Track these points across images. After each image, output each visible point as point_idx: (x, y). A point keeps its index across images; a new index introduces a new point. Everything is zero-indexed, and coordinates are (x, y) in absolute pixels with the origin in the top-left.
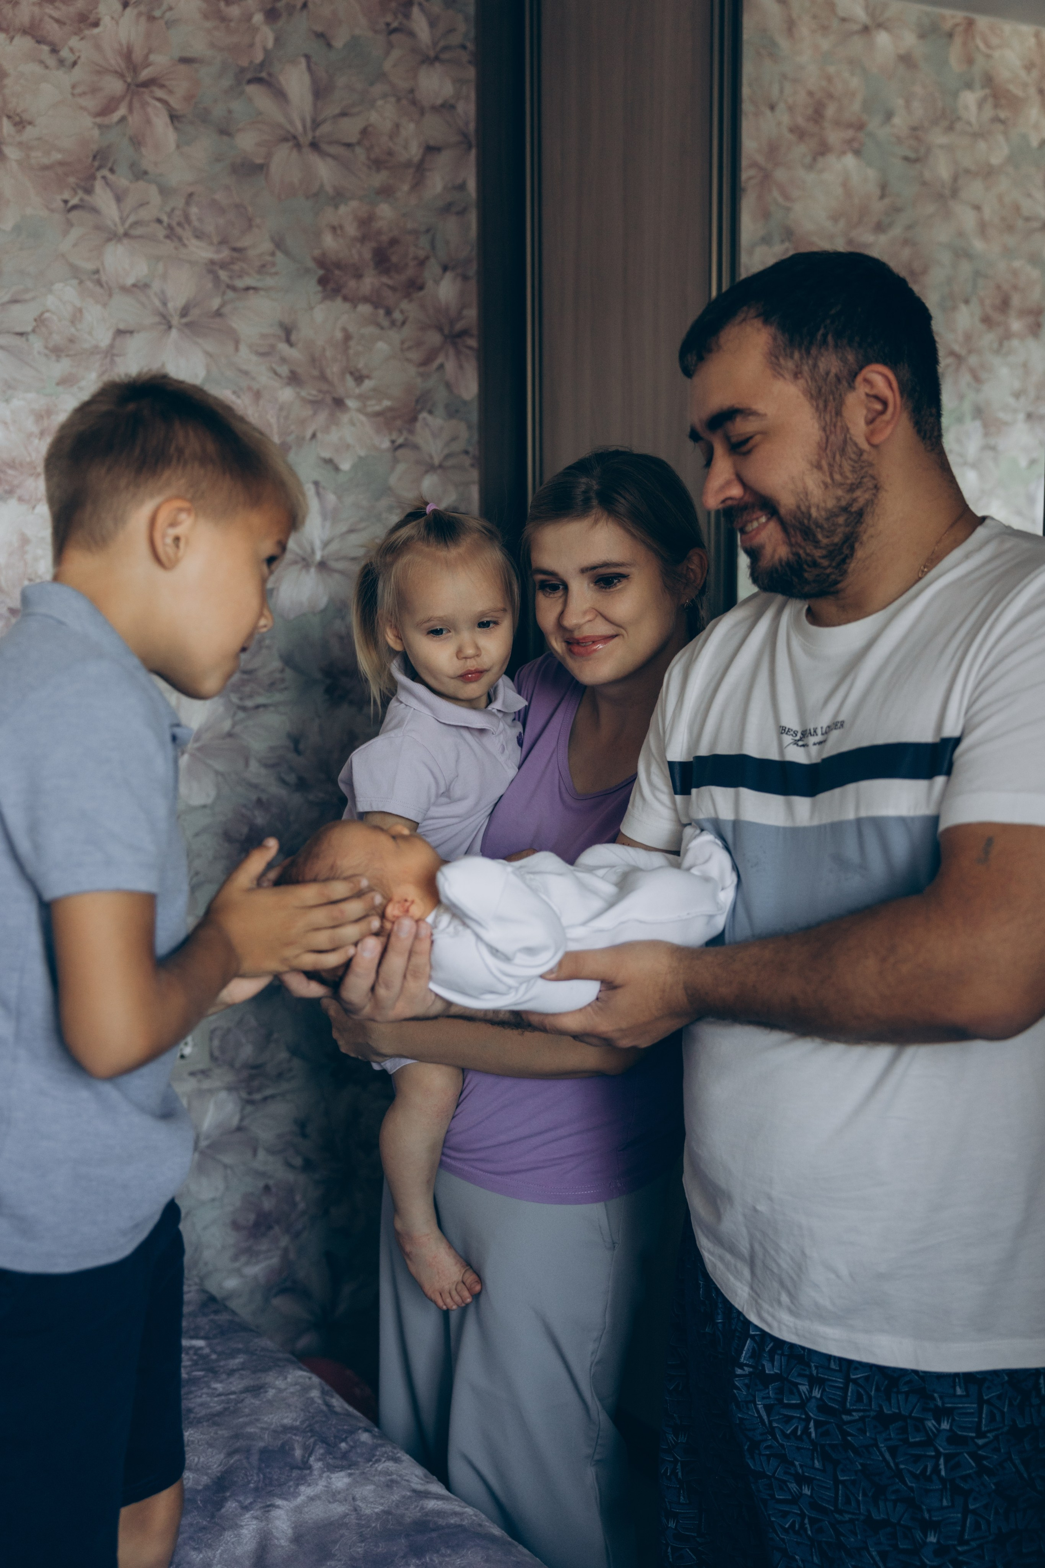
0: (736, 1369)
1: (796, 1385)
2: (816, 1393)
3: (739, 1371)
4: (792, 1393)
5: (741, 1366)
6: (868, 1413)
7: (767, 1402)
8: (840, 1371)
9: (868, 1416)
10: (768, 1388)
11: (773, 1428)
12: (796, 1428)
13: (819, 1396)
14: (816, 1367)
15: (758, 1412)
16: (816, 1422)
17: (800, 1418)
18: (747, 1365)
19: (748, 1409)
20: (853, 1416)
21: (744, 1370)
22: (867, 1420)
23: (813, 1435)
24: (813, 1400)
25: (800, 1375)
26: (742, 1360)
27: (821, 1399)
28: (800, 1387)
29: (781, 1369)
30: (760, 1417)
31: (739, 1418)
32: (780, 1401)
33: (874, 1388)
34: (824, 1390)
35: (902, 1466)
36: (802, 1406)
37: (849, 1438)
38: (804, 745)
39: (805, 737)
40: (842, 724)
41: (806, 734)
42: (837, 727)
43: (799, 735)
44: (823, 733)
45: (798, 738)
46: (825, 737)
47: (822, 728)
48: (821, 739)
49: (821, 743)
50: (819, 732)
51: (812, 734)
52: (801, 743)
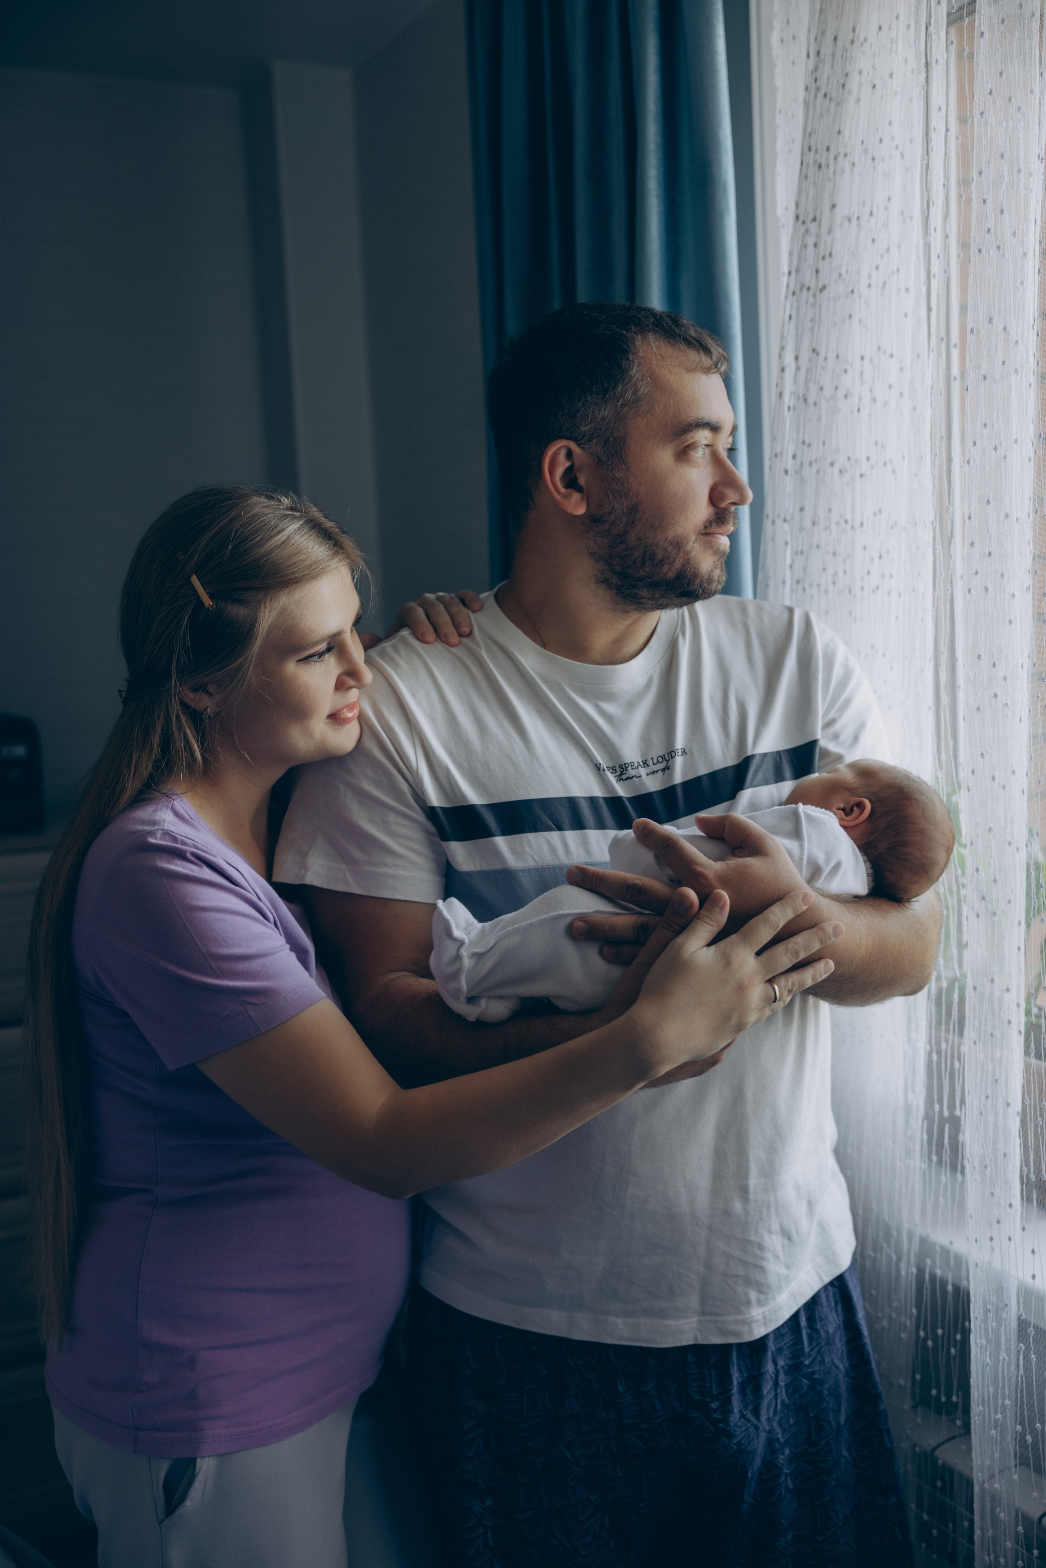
0: (712, 1405)
5: (715, 1399)
21: (719, 1400)
26: (715, 1393)
38: (628, 778)
39: (626, 770)
40: (683, 750)
41: (626, 768)
42: (679, 754)
43: (618, 769)
44: (655, 762)
45: (618, 773)
46: (660, 766)
47: (652, 759)
48: (656, 768)
49: (657, 771)
50: (650, 762)
51: (640, 765)
52: (624, 777)
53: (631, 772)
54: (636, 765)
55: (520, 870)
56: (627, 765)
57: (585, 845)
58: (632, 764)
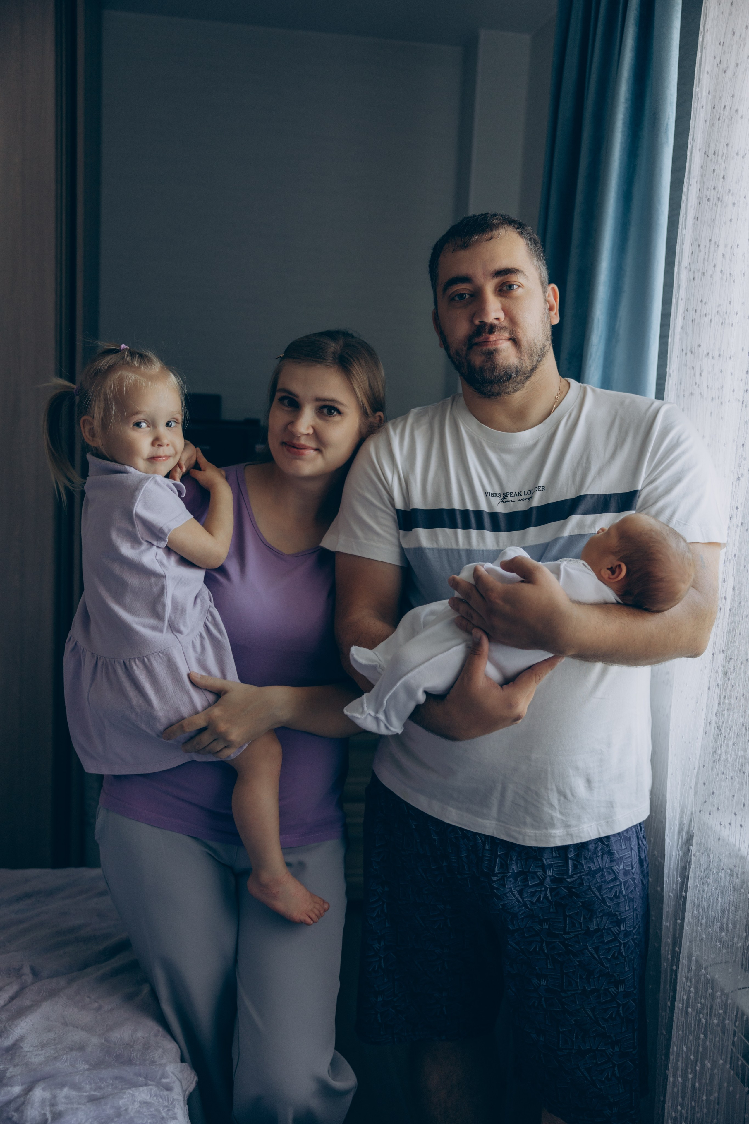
0: (492, 878)
1: (535, 873)
2: (549, 873)
3: (495, 878)
4: (533, 878)
5: (495, 875)
6: (582, 874)
7: (518, 889)
8: (559, 856)
9: (583, 875)
10: (518, 880)
11: (525, 902)
12: (540, 897)
13: (551, 874)
14: (546, 859)
15: (514, 896)
16: (550, 889)
17: (541, 891)
18: (499, 873)
19: (507, 897)
20: (574, 878)
21: (498, 876)
22: (583, 877)
23: (550, 898)
24: (548, 878)
25: (536, 867)
26: (496, 871)
27: (552, 875)
28: (538, 874)
29: (522, 868)
30: (516, 898)
31: (501, 905)
32: (527, 885)
33: (583, 859)
34: (553, 870)
35: (605, 896)
36: (541, 883)
37: (573, 890)
38: (507, 501)
39: (507, 496)
40: (543, 488)
41: (507, 495)
42: (540, 490)
43: (502, 495)
44: (526, 494)
45: (502, 498)
46: (528, 496)
47: (525, 491)
48: (525, 497)
49: (526, 499)
50: (523, 493)
51: (516, 495)
52: (505, 500)
53: (509, 498)
54: (513, 494)
55: (427, 548)
56: (508, 494)
57: (468, 538)
58: (511, 493)
